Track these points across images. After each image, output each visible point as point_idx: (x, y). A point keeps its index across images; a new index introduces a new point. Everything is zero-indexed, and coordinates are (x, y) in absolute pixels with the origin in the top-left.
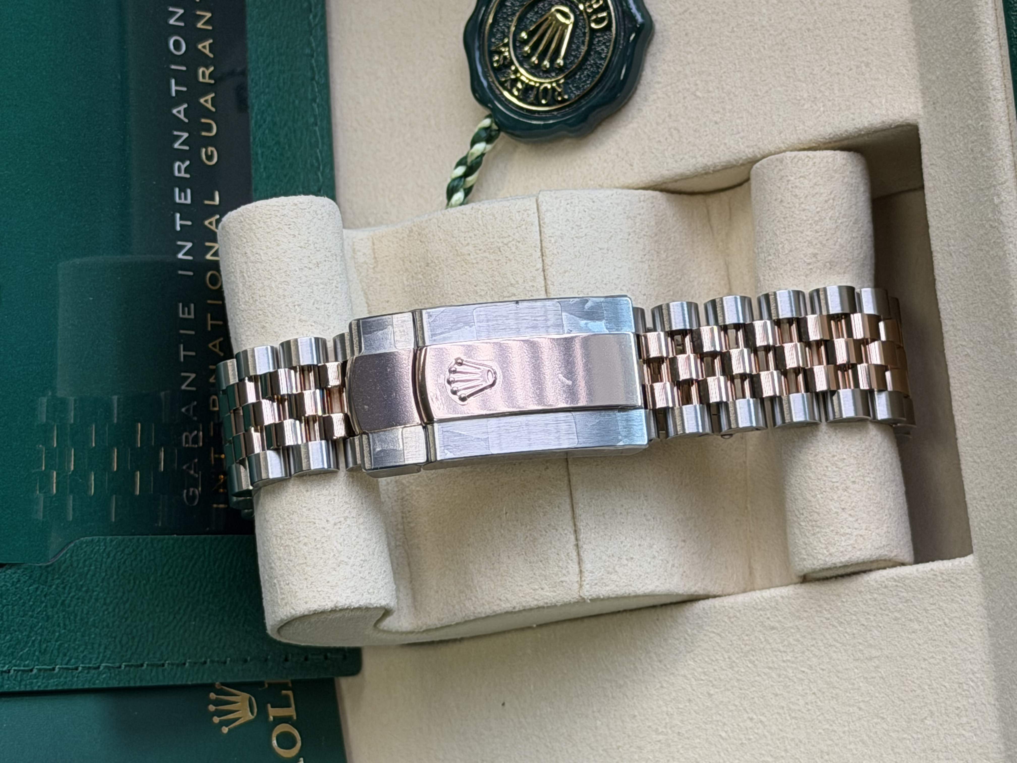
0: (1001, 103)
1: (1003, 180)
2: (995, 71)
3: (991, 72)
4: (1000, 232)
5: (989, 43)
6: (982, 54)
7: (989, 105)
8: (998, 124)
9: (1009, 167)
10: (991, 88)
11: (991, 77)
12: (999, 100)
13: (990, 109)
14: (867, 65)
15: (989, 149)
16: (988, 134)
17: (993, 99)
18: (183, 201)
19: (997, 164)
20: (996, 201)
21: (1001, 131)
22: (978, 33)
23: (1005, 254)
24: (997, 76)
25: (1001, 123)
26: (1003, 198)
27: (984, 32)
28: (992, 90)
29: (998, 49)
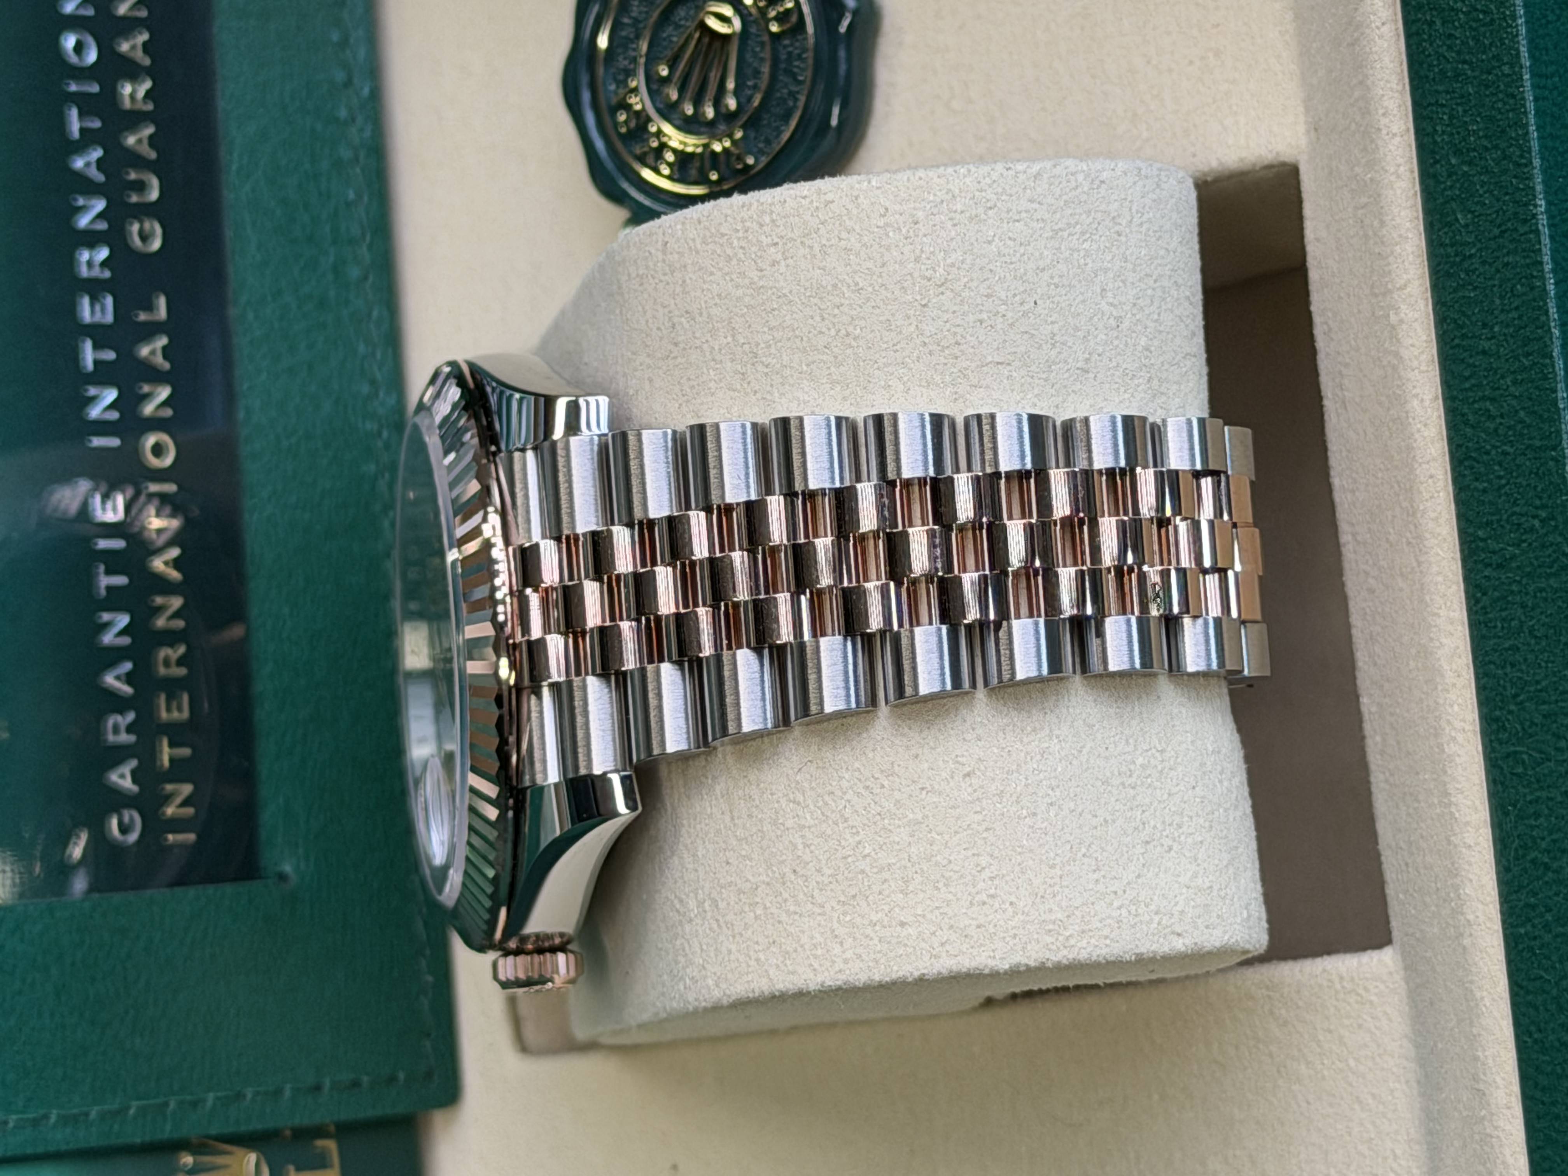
0: (1398, 139)
1: (1402, 282)
2: (1388, 81)
3: (1382, 83)
4: (1400, 377)
5: (1378, 28)
6: (1367, 49)
7: (1380, 143)
8: (1393, 178)
9: (1411, 258)
10: (1381, 111)
11: (1381, 92)
12: (1395, 135)
13: (1381, 149)
14: (1217, 53)
15: (1382, 223)
16: (1379, 195)
17: (1384, 132)
18: (98, 318)
19: (1392, 253)
20: (1393, 318)
21: (1399, 192)
22: (1361, 10)
23: (1407, 417)
24: (1391, 89)
25: (1398, 177)
26: (1402, 315)
27: (1369, 9)
28: (1384, 115)
29: (1394, 39)
